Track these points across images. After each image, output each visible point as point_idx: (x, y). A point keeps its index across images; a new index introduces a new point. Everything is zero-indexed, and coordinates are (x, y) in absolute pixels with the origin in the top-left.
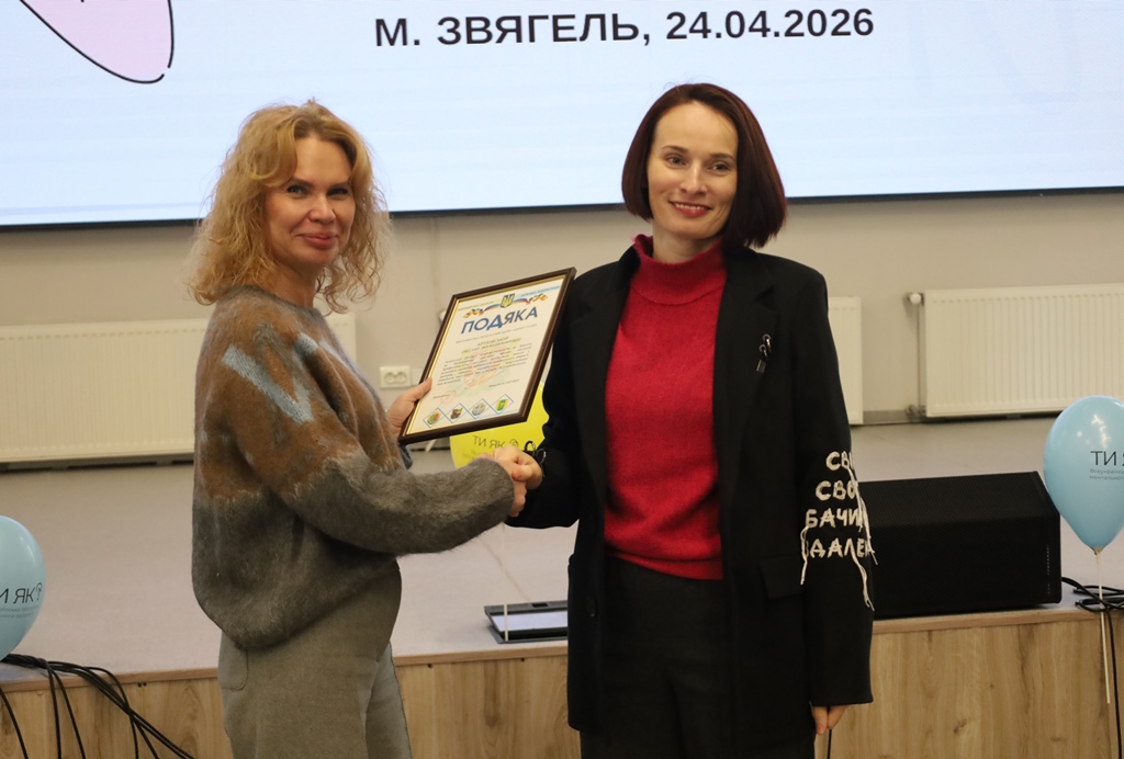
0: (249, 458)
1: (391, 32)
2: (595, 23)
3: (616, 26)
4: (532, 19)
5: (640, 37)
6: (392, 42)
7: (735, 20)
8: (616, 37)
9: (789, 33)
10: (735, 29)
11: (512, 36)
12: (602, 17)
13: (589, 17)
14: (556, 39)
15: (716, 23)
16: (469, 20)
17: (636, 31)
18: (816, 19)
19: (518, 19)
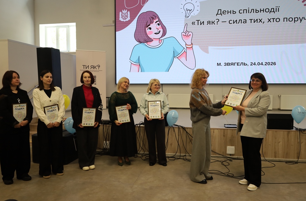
0: (195, 105)
1: (219, 64)
2: (242, 64)
3: (244, 64)
4: (235, 63)
5: (247, 65)
6: (219, 65)
7: (259, 63)
8: (244, 65)
9: (265, 65)
10: (259, 64)
11: (232, 65)
12: (243, 63)
13: (241, 63)
14: (237, 65)
15: (256, 64)
16: (228, 63)
17: (247, 64)
18: (269, 63)
19: (233, 63)
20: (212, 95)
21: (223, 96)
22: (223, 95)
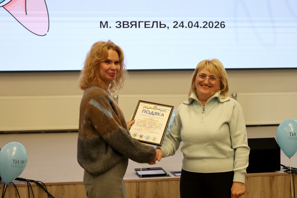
1: (104, 25)
2: (155, 24)
3: (160, 24)
4: (139, 22)
5: (166, 27)
6: (104, 27)
8: (160, 27)
9: (204, 27)
10: (190, 26)
11: (134, 26)
12: (157, 22)
14: (145, 27)
15: (186, 24)
16: (123, 22)
18: (211, 24)
19: (136, 22)
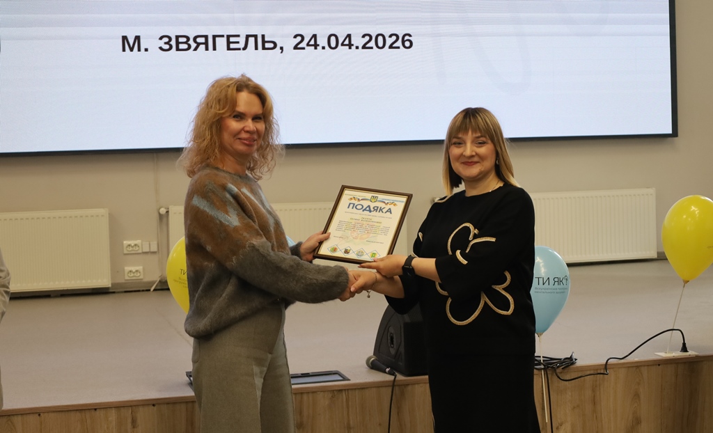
1: (131, 44)
2: (252, 40)
3: (264, 42)
4: (214, 37)
5: (278, 48)
6: (132, 49)
7: (333, 39)
8: (264, 48)
9: (364, 47)
10: (333, 45)
11: (202, 47)
12: (256, 37)
13: (248, 37)
14: (229, 49)
15: (322, 41)
16: (177, 37)
17: (275, 45)
18: (380, 39)
19: (206, 37)
20: (102, 211)
21: (161, 216)
22: (163, 211)
